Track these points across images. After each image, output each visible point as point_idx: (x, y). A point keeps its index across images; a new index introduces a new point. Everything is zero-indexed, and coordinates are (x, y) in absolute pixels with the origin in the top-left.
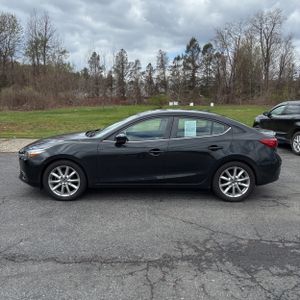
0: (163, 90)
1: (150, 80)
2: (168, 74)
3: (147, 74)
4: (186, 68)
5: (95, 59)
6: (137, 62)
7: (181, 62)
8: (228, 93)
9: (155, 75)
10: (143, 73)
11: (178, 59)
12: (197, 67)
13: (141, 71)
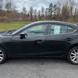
0: (43, 18)
1: (39, 15)
2: (44, 13)
3: (39, 13)
4: (49, 11)
5: (24, 9)
6: (36, 10)
7: (48, 10)
8: (61, 18)
9: (41, 14)
10: (37, 13)
11: (47, 9)
12: (52, 11)
13: (37, 12)
